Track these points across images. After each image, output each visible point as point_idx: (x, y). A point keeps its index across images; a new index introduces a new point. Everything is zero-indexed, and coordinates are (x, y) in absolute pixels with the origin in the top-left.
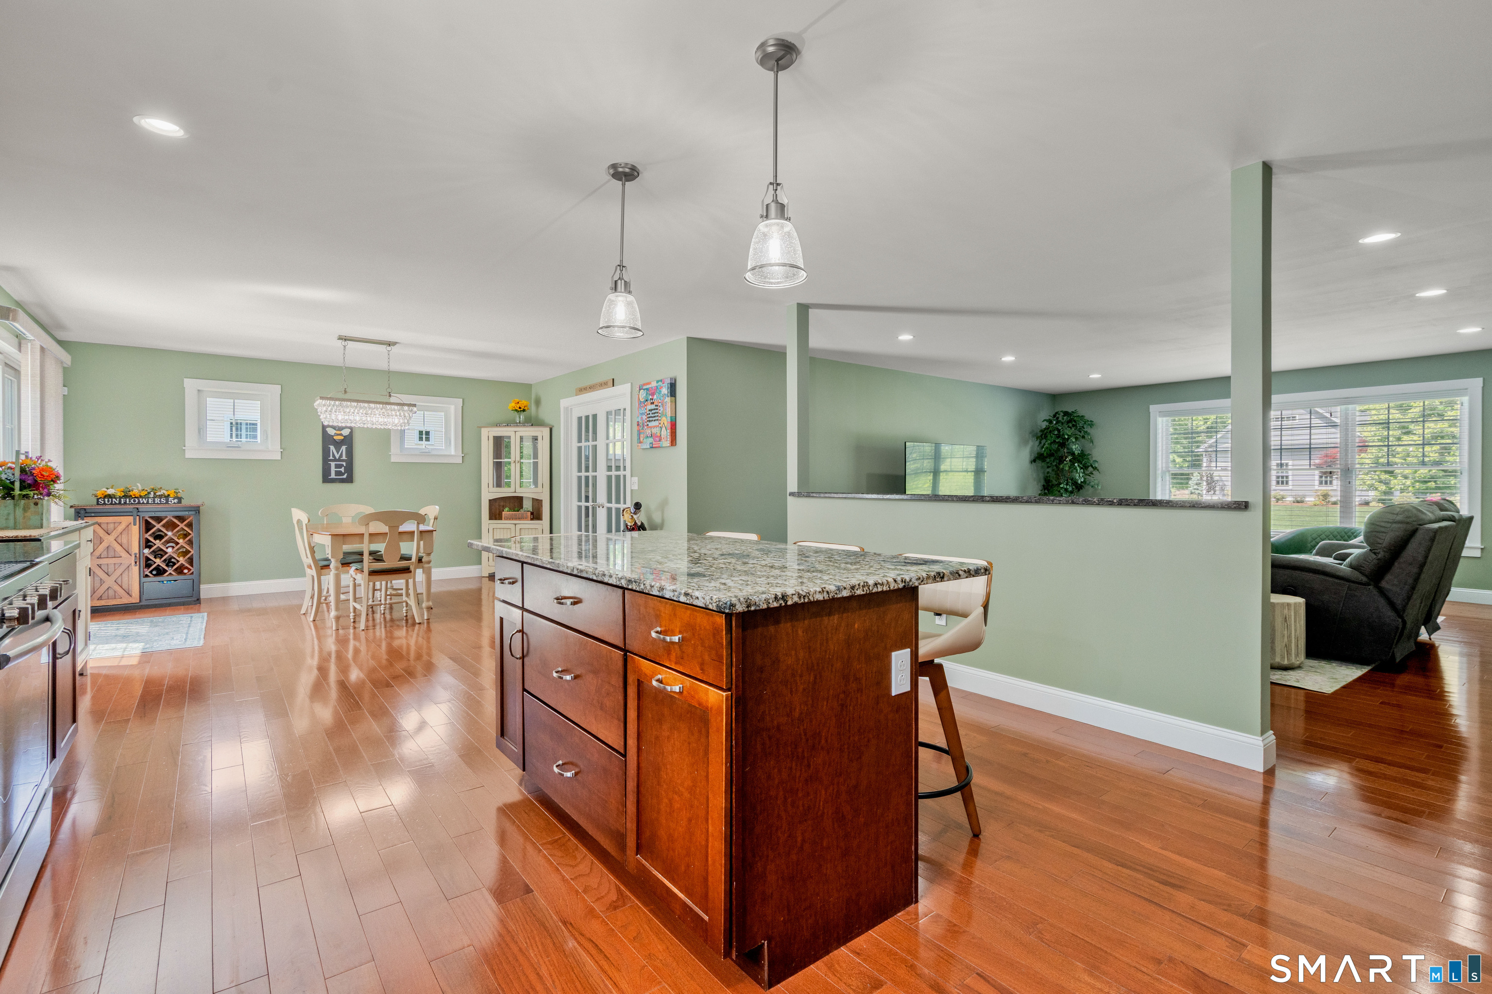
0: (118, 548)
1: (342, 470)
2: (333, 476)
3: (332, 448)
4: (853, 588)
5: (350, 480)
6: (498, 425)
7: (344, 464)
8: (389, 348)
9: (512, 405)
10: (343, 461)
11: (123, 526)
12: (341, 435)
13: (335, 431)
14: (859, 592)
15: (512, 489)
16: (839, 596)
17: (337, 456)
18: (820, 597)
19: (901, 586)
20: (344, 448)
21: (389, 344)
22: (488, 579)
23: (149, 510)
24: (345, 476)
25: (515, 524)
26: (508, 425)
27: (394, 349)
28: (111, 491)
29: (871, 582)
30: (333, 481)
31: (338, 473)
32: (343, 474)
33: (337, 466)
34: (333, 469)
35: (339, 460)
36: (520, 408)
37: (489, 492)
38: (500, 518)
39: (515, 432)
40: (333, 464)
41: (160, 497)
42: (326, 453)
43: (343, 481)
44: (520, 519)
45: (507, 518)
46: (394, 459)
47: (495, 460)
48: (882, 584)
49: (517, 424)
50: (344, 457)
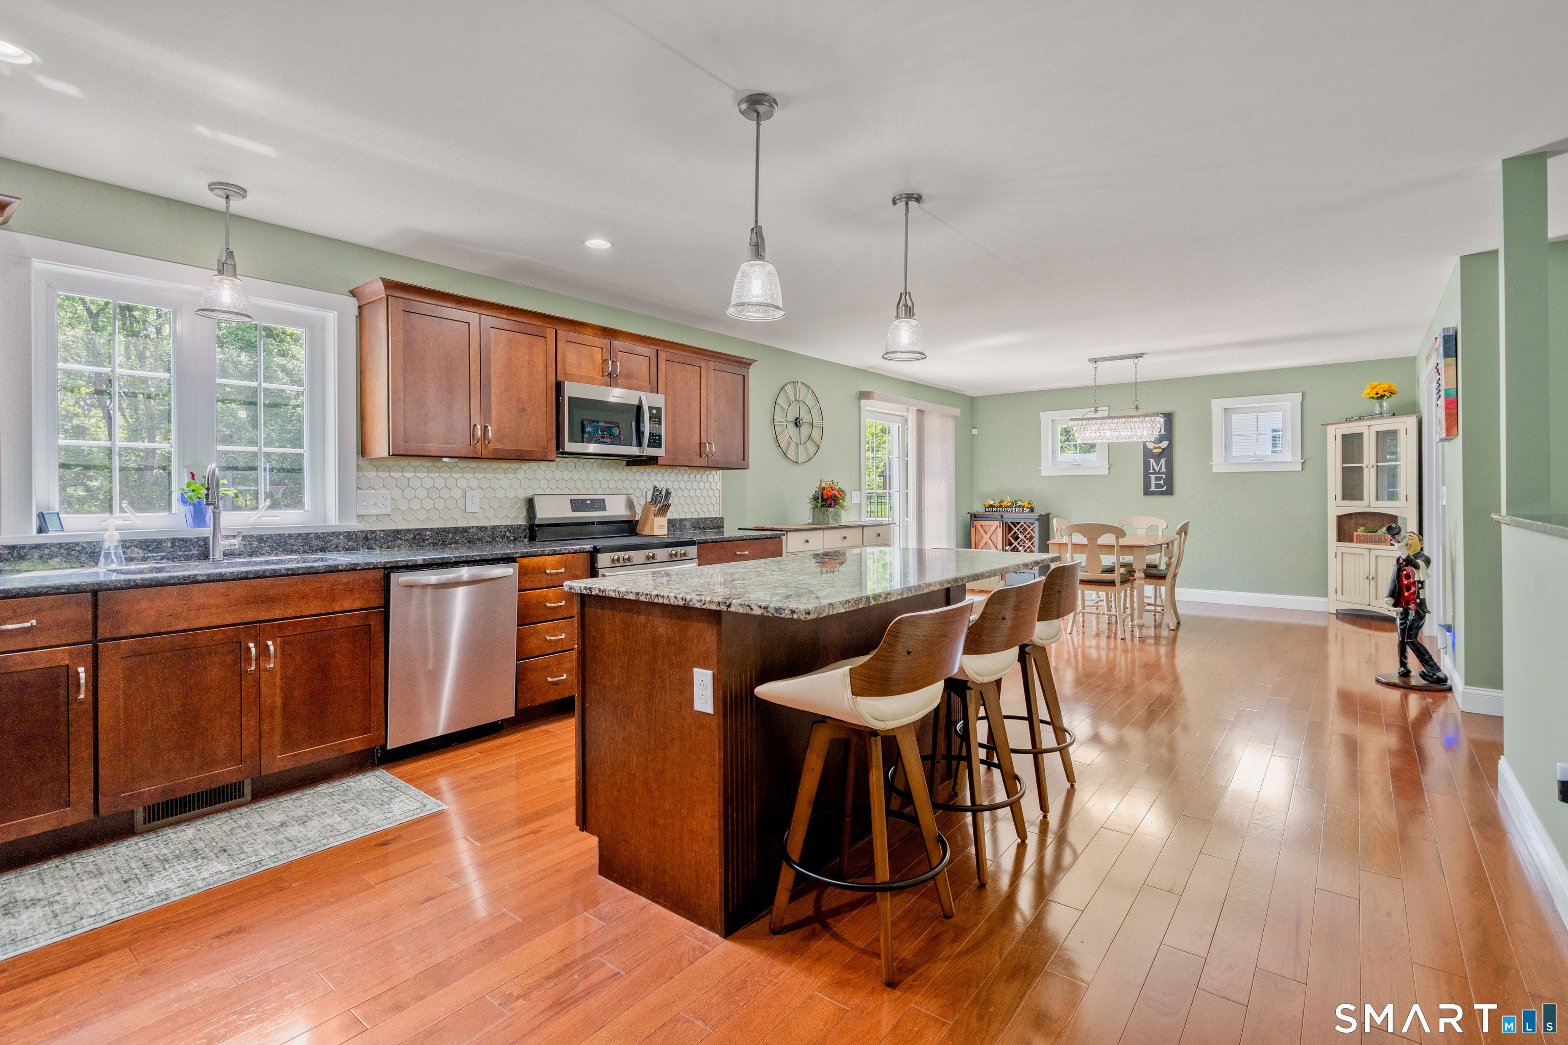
0: (991, 544)
1: (1162, 482)
2: (1153, 488)
3: (1152, 461)
4: (638, 594)
5: (1170, 492)
6: (1348, 420)
7: (1164, 476)
8: (1136, 361)
9: (1367, 391)
10: (1162, 473)
11: (993, 528)
12: (1159, 448)
13: (1154, 445)
14: (642, 598)
15: (1365, 502)
16: (627, 597)
17: (1157, 469)
18: (613, 595)
19: (681, 603)
20: (1163, 460)
21: (1137, 357)
22: (1335, 616)
23: (1010, 517)
24: (1164, 489)
25: (1370, 549)
26: (1360, 419)
27: (1141, 360)
28: (992, 502)
29: (654, 593)
30: (1153, 493)
31: (1157, 486)
32: (1163, 487)
33: (1157, 479)
34: (1153, 482)
35: (1159, 473)
36: (1377, 394)
37: (1337, 507)
38: (1351, 541)
39: (1369, 426)
40: (1153, 477)
41: (1020, 506)
42: (1147, 465)
43: (1162, 493)
44: (1375, 542)
45: (1361, 540)
46: (1215, 470)
47: (1344, 465)
48: (663, 597)
49: (1372, 416)
50: (1163, 470)
